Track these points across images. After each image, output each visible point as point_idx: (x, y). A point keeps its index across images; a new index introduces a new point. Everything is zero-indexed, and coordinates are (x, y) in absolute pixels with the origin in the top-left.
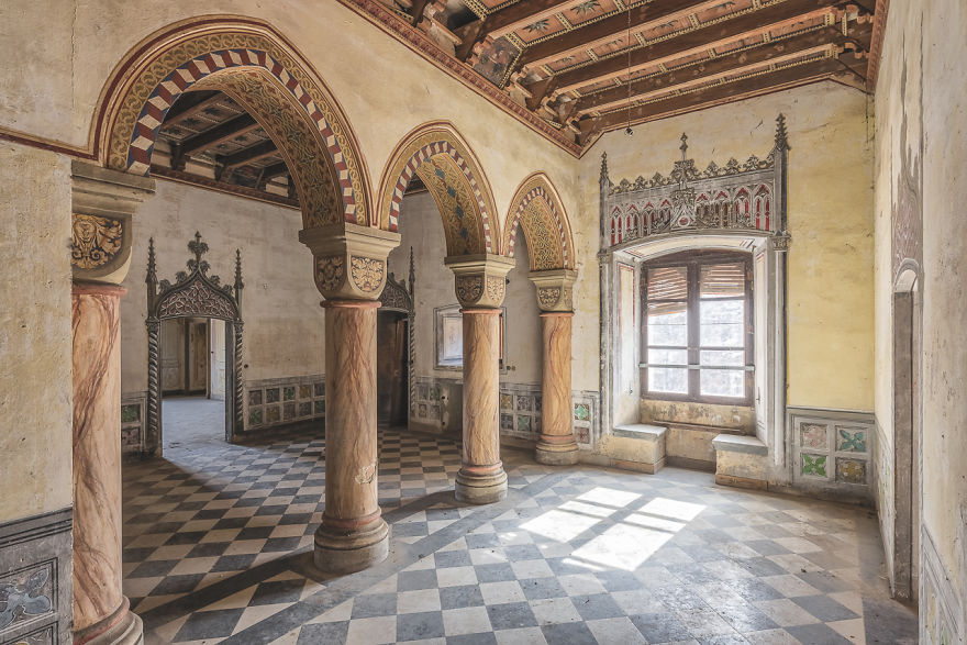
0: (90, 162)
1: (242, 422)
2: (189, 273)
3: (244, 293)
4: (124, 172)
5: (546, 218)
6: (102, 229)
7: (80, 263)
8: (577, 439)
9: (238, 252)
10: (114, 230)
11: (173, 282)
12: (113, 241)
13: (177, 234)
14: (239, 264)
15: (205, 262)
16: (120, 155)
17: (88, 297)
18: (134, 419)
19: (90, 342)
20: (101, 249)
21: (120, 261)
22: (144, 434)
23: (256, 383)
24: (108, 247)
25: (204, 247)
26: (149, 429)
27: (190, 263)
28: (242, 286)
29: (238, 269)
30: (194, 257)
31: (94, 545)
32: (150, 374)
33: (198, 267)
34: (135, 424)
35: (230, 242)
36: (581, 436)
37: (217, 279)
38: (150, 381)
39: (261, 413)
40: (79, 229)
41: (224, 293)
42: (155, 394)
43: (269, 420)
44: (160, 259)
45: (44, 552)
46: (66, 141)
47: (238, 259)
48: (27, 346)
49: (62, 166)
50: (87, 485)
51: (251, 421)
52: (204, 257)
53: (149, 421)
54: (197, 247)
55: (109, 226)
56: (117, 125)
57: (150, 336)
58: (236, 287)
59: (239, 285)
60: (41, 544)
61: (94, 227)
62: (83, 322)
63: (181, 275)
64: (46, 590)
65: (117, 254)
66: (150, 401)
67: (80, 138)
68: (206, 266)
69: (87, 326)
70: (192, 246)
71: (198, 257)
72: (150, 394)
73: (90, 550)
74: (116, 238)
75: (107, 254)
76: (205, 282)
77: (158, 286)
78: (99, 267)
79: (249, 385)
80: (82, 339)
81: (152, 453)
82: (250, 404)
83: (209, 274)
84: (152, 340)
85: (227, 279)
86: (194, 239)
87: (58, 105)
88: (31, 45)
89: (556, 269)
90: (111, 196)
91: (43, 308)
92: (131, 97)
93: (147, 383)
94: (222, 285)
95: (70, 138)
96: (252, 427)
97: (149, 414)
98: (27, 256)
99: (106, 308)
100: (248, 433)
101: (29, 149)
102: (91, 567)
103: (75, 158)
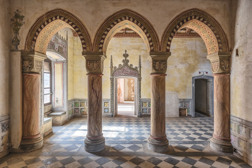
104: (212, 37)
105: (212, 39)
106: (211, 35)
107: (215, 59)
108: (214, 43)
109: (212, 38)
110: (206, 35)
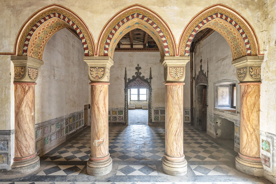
0: (14, 55)
1: (152, 119)
2: (135, 76)
3: (152, 80)
4: (22, 56)
5: (231, 29)
6: (21, 70)
7: (17, 78)
8: (263, 162)
9: (151, 68)
10: (23, 69)
11: (131, 78)
12: (23, 72)
13: (132, 65)
14: (151, 72)
15: (140, 72)
16: (21, 52)
17: (18, 85)
18: (121, 114)
19: (19, 95)
20: (20, 74)
21: (24, 76)
22: (124, 119)
23: (157, 108)
24: (22, 73)
25: (140, 68)
26: (125, 117)
27: (136, 73)
28: (152, 78)
29: (151, 73)
30: (137, 71)
31: (20, 140)
32: (125, 103)
33: (138, 74)
34: (122, 116)
35: (148, 66)
36: (265, 161)
37: (144, 77)
38: (125, 105)
39: (158, 117)
40: (17, 70)
41: (146, 81)
42: (126, 108)
43: (161, 120)
44: (128, 73)
45: (6, 138)
46: (9, 52)
47: (151, 70)
48: (3, 95)
49: (9, 57)
50: (18, 126)
51: (155, 119)
52: (140, 71)
53: (125, 115)
54: (138, 68)
55: (22, 69)
56: (20, 45)
57: (125, 93)
58: (150, 79)
59: (151, 78)
60: (5, 136)
61: (19, 69)
62: (17, 90)
63: (133, 76)
64: (6, 146)
65: (24, 75)
66: (125, 110)
67: (12, 51)
68: (140, 73)
69: (18, 91)
70: (136, 68)
71: (138, 71)
72: (125, 108)
73: (19, 141)
74: (23, 71)
75: (22, 75)
76: (140, 78)
77: (127, 80)
78: (20, 78)
79: (154, 108)
80: (17, 94)
81: (126, 124)
82: (155, 114)
83: (141, 76)
84: (126, 94)
85: (147, 76)
86: (137, 66)
87: (8, 45)
88: (3, 34)
89: (243, 56)
90: (20, 62)
91: (6, 87)
92: (23, 38)
93: (124, 105)
94: (145, 78)
95: (10, 51)
96: (155, 121)
97: (125, 114)
98: (3, 77)
99: (23, 87)
100: (154, 123)
101: (3, 55)
102: (19, 145)
103: (11, 55)
104: (43, 42)
105: (41, 44)
106: (44, 40)
107: (34, 65)
108: (41, 49)
109: (43, 44)
110: (42, 35)
